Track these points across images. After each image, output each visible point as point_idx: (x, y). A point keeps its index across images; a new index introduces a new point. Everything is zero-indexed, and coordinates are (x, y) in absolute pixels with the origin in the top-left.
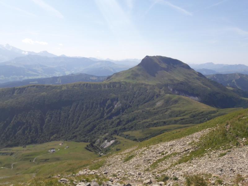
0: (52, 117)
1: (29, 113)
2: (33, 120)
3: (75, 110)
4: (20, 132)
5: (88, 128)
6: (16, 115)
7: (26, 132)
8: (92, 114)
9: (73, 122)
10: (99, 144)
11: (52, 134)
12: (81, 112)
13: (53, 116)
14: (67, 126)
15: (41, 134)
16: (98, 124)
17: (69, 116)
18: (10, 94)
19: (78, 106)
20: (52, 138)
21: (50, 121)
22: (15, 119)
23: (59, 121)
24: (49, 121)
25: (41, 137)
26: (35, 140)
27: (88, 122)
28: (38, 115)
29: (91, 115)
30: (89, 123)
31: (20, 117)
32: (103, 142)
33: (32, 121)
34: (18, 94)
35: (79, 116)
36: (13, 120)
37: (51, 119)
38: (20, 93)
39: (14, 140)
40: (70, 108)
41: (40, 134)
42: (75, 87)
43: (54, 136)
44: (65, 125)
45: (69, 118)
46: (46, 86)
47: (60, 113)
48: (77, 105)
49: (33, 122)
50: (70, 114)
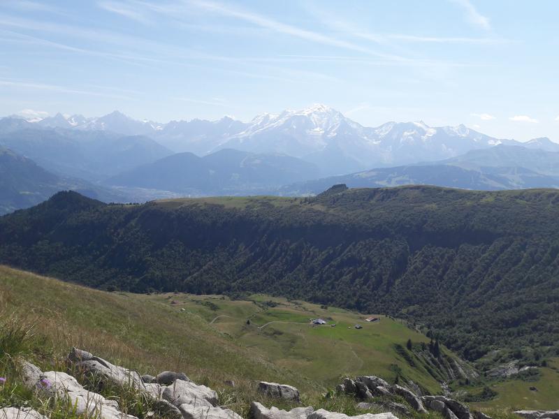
0: (426, 263)
1: (380, 242)
2: (381, 260)
3: (495, 258)
4: (346, 278)
5: (507, 315)
6: (354, 243)
7: (357, 281)
8: (540, 281)
9: (475, 288)
10: (488, 364)
11: (409, 302)
12: (510, 269)
13: (432, 261)
14: (456, 293)
15: (384, 296)
16: (548, 312)
17: (470, 270)
18: (364, 199)
19: (509, 249)
20: (404, 311)
21: (419, 272)
22: (350, 251)
23: (441, 278)
24: (417, 270)
25: (380, 300)
26: (365, 303)
27: (515, 298)
28: (398, 252)
29: (537, 284)
30: (518, 304)
31: (360, 247)
32: (503, 362)
33: (378, 261)
34: (378, 200)
35: (498, 278)
36: (345, 252)
37: (423, 269)
38: (383, 200)
39: (329, 292)
40: (484, 251)
41: (381, 293)
42: (518, 201)
43: (411, 308)
44: (451, 291)
45: (470, 275)
46: (445, 191)
47: (451, 259)
48: (505, 247)
49: (380, 263)
50: (476, 265)
